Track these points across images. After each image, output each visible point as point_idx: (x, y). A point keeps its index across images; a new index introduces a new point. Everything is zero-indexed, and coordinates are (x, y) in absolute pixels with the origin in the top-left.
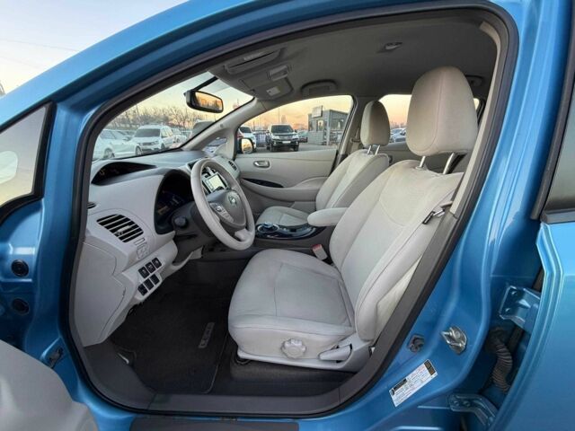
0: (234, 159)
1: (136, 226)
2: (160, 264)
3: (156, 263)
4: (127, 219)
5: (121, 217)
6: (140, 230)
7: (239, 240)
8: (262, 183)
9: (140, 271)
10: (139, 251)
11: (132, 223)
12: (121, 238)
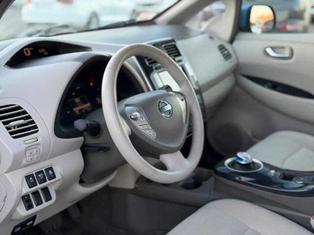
0: (232, 41)
1: (33, 122)
2: (54, 177)
3: (49, 174)
4: (25, 112)
5: (19, 108)
6: (36, 127)
7: (163, 167)
8: (275, 86)
9: (27, 178)
10: (28, 153)
11: (29, 117)
12: (11, 133)
